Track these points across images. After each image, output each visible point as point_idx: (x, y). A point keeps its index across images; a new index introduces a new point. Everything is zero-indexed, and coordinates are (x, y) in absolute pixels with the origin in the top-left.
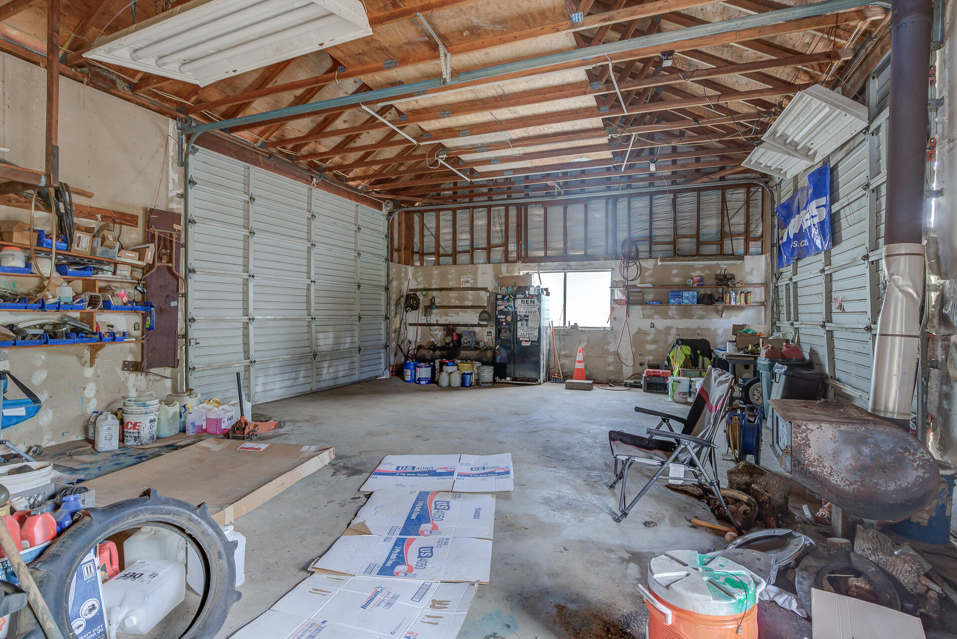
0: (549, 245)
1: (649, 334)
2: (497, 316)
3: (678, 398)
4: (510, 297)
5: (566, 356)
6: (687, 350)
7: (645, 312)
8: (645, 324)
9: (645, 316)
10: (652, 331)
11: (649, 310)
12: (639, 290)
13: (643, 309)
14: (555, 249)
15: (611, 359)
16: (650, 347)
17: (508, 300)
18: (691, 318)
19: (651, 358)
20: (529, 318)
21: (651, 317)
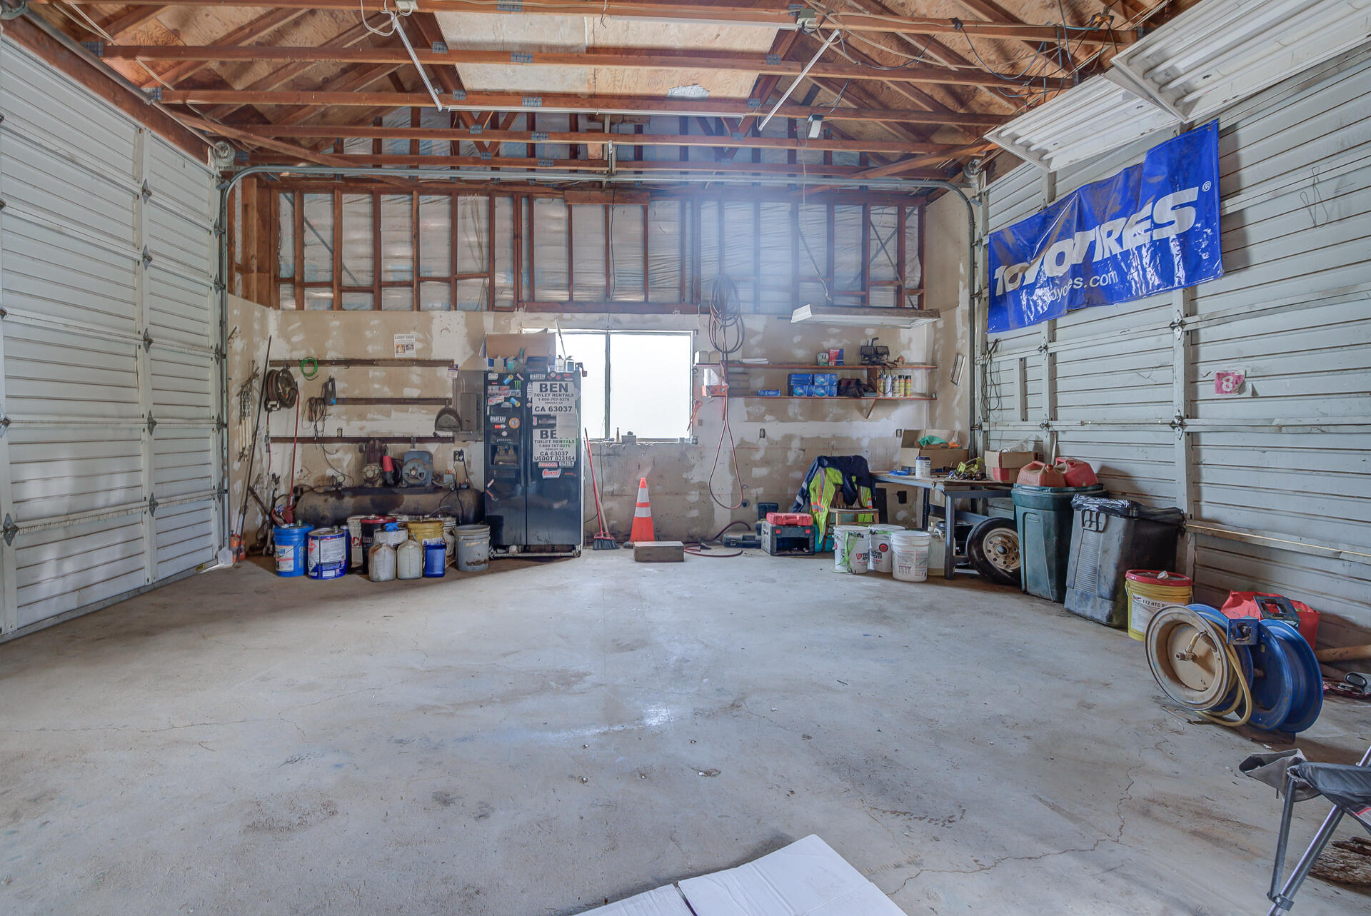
0: (576, 279)
1: (757, 449)
2: (487, 419)
3: (855, 564)
4: (516, 378)
5: (612, 494)
6: (835, 476)
7: (750, 409)
8: (749, 431)
9: (752, 418)
10: (763, 442)
11: (758, 406)
12: (740, 370)
13: (747, 405)
14: (589, 288)
15: (693, 497)
16: (759, 472)
17: (512, 385)
18: (823, 419)
19: (760, 490)
20: (558, 421)
21: (760, 419)
